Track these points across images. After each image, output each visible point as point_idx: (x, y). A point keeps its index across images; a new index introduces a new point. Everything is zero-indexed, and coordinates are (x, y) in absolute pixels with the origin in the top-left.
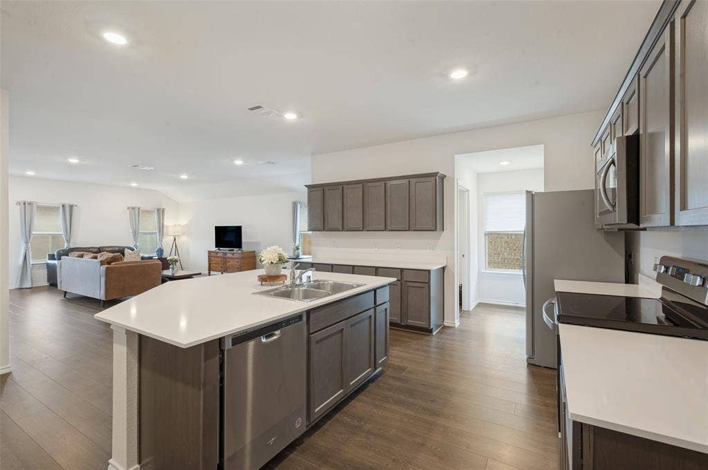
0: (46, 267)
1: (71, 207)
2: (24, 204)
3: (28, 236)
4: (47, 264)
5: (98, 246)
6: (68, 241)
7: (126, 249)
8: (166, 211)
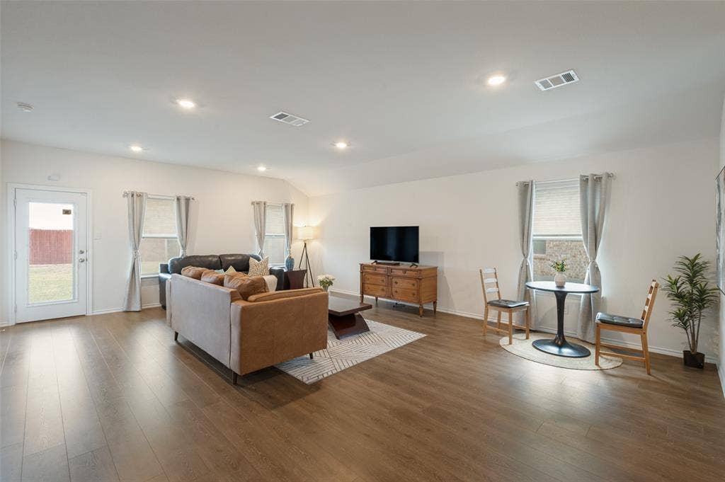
0: (158, 282)
1: (187, 200)
2: (133, 196)
3: (137, 240)
4: (159, 277)
5: (218, 255)
6: (184, 247)
7: (251, 258)
8: (295, 208)
